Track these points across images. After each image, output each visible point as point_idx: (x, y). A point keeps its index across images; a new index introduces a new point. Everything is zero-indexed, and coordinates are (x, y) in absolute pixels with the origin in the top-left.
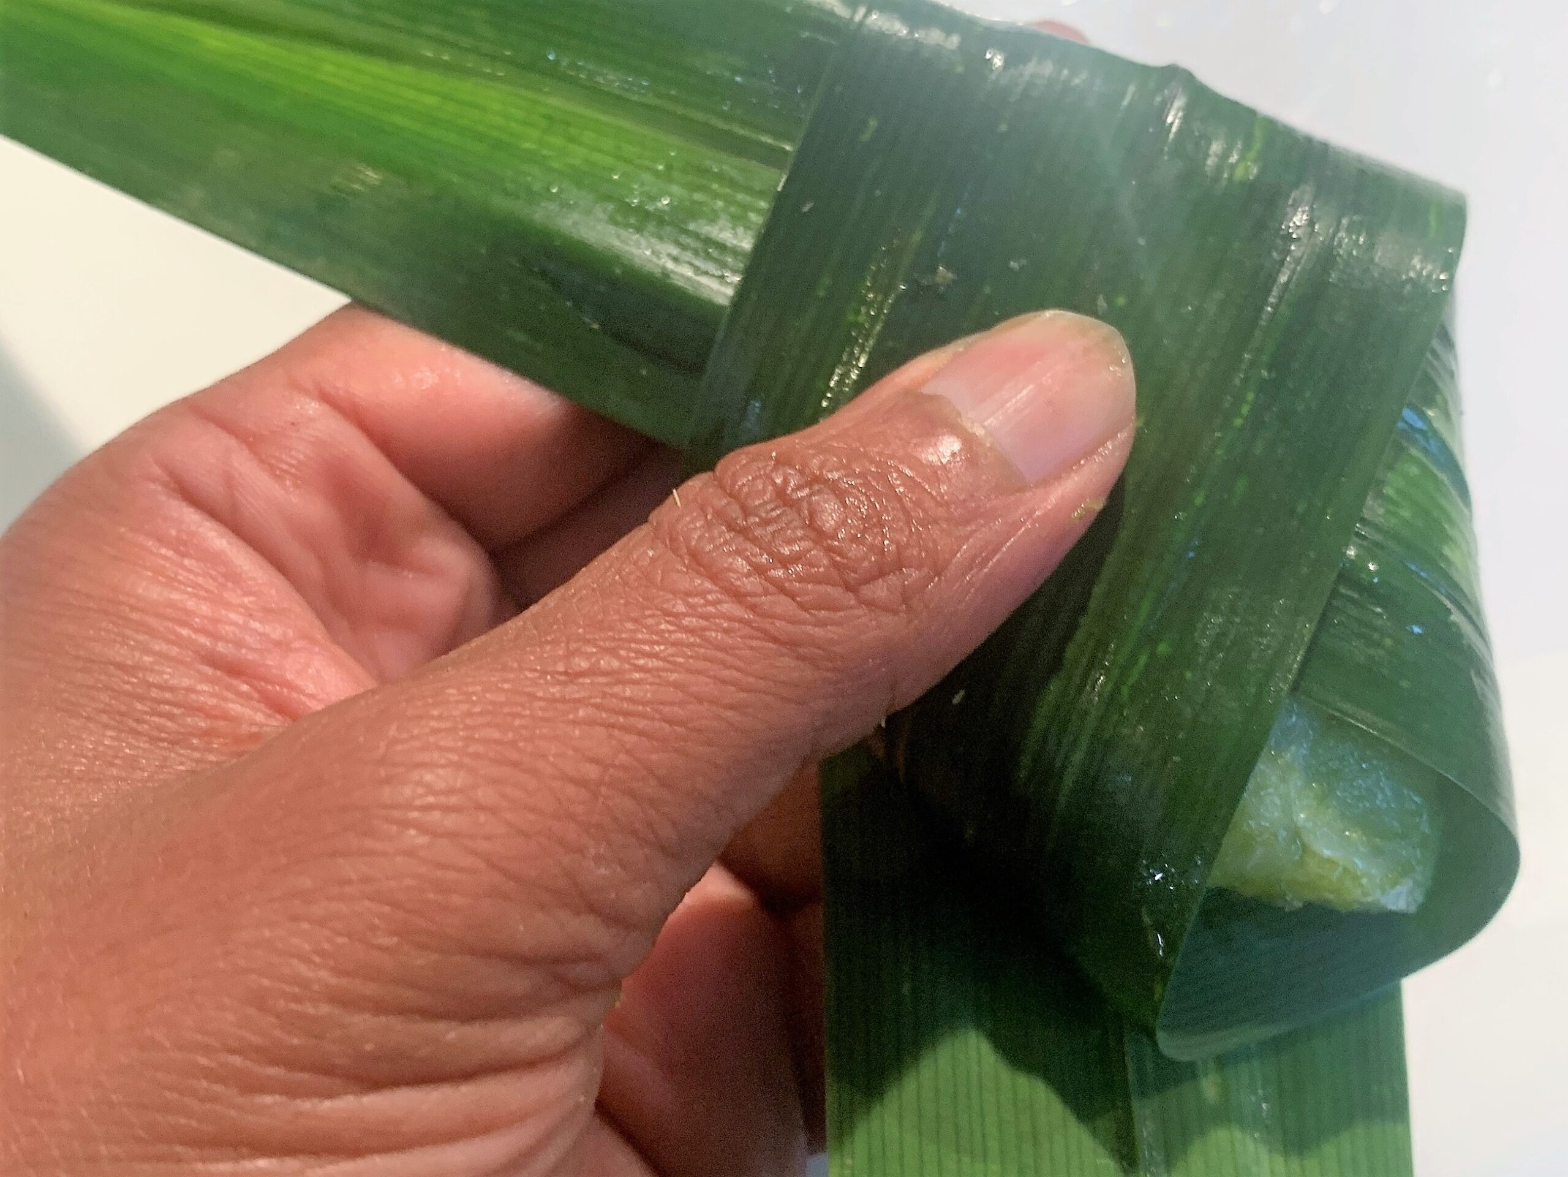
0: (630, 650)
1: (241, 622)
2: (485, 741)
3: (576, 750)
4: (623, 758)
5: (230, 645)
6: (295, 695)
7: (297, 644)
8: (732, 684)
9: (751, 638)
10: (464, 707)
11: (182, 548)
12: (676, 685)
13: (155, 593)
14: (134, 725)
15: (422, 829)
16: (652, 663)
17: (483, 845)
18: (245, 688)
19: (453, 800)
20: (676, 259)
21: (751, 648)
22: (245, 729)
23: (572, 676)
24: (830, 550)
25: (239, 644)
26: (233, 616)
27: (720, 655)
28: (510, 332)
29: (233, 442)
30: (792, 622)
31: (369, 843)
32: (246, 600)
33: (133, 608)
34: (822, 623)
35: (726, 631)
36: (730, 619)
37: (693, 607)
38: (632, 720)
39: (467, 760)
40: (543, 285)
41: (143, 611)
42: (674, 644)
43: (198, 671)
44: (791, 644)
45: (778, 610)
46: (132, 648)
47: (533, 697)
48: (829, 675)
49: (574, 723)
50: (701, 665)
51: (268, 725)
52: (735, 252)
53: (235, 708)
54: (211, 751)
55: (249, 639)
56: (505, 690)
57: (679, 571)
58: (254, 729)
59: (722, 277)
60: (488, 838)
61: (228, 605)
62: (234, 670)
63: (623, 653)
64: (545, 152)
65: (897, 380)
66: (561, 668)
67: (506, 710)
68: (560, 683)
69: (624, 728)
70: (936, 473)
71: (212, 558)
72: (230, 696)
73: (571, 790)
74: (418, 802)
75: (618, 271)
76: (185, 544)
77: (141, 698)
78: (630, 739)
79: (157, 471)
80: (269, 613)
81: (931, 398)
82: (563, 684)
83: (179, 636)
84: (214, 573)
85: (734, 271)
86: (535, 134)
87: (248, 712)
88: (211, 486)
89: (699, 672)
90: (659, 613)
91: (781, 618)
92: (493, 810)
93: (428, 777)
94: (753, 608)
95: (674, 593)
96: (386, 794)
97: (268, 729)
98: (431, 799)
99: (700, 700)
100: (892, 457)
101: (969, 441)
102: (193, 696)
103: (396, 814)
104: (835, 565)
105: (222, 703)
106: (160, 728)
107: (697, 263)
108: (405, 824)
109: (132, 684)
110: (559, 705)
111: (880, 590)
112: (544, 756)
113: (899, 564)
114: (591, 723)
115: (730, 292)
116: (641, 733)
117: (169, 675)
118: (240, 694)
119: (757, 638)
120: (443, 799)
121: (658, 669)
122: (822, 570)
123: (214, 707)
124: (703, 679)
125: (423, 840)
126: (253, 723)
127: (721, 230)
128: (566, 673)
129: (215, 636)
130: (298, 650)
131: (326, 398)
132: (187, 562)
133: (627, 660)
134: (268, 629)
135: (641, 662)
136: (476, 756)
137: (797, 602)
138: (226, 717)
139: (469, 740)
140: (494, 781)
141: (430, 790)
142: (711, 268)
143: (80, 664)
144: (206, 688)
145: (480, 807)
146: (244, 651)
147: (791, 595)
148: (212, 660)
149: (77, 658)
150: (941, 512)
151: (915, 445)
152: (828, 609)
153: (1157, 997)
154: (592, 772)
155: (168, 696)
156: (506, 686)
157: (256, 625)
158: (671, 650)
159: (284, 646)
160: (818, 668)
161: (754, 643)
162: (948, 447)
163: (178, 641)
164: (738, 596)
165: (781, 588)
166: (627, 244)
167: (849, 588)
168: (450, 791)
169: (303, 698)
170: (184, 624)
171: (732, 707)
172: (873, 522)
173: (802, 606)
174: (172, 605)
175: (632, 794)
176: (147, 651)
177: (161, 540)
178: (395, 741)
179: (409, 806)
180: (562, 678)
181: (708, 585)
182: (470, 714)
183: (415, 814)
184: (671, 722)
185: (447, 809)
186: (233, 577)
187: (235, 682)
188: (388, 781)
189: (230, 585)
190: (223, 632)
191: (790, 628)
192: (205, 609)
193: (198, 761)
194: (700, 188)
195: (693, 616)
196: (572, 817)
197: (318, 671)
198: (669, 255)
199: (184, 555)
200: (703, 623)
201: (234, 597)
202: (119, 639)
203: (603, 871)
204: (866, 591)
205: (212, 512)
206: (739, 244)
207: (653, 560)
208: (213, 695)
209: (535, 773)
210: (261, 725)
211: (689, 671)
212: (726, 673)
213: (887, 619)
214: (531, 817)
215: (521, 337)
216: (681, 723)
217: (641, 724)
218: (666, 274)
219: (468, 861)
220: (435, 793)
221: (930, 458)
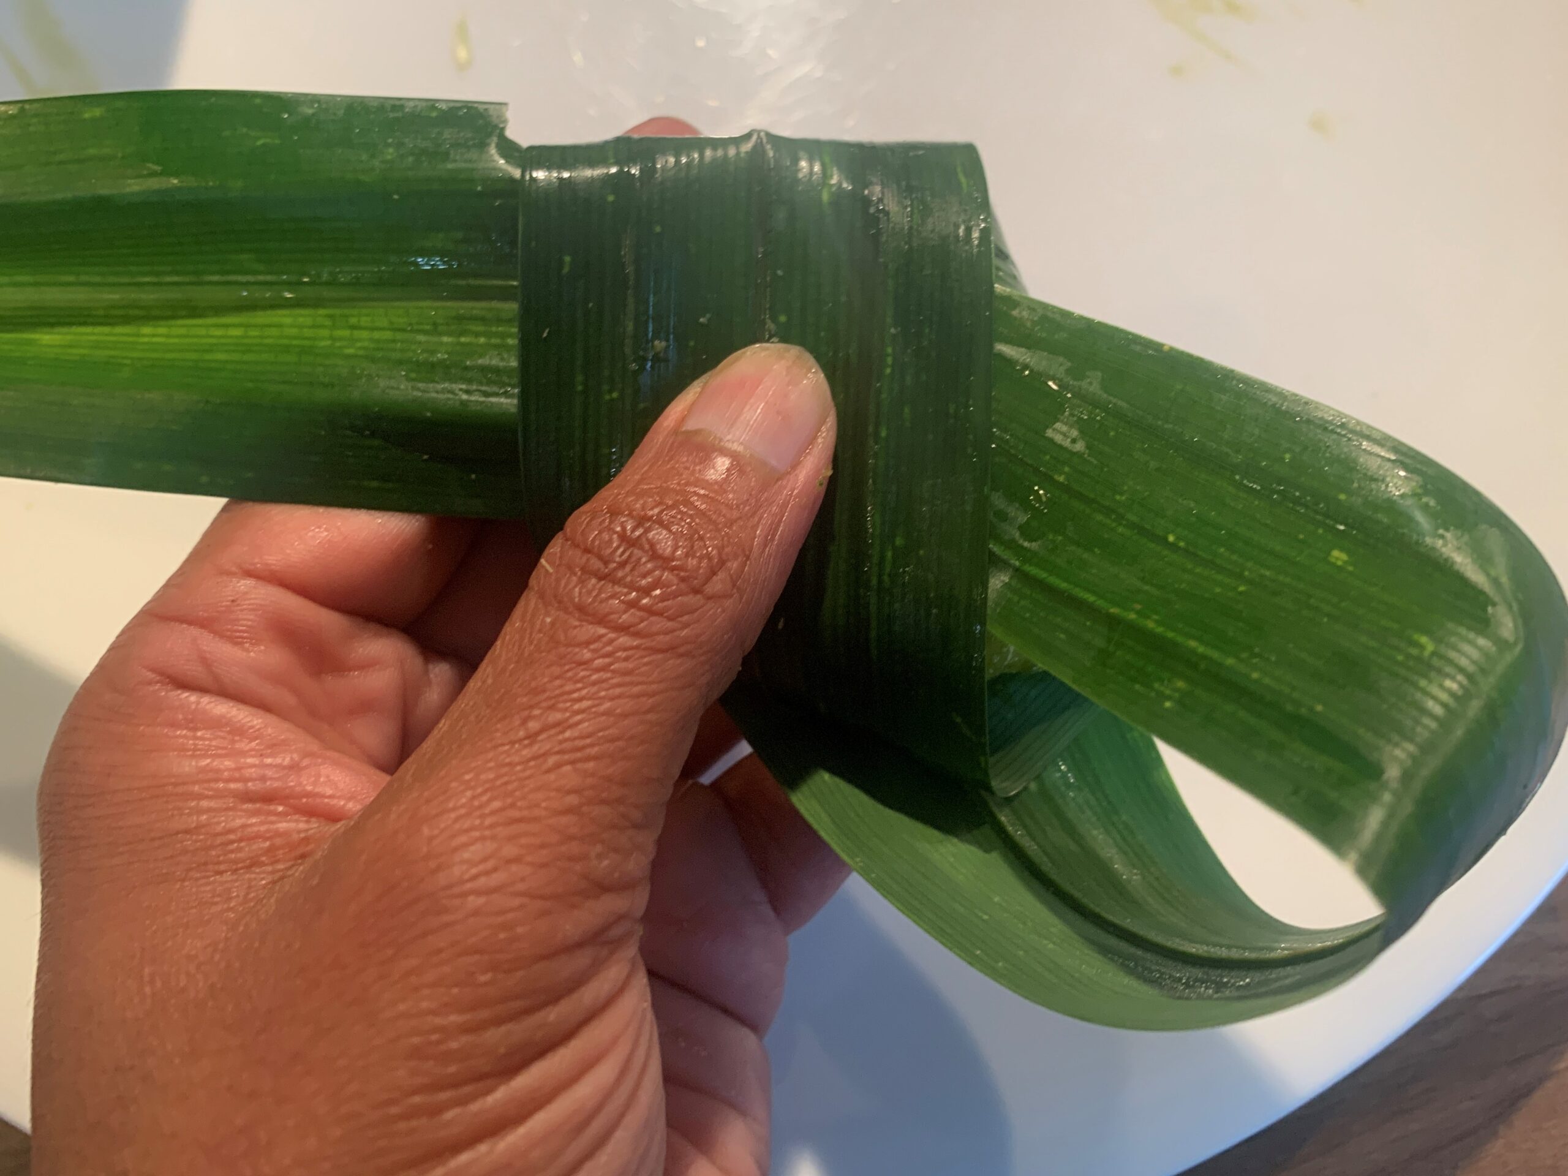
0: (566, 701)
1: (257, 762)
2: (493, 813)
3: (558, 790)
4: (589, 781)
5: (257, 782)
6: (318, 800)
7: (305, 762)
8: (643, 695)
9: (642, 657)
10: (469, 794)
11: (191, 725)
12: (606, 713)
13: (188, 766)
14: (216, 867)
15: (478, 893)
16: (585, 704)
17: (521, 887)
18: (280, 809)
19: (490, 864)
20: (467, 392)
21: (645, 664)
22: (295, 837)
23: (532, 737)
24: (673, 569)
25: (263, 779)
26: (250, 760)
27: (628, 679)
28: (366, 483)
29: (194, 631)
30: (666, 633)
31: (446, 918)
32: (253, 744)
33: (175, 785)
34: (686, 625)
35: (626, 659)
36: (625, 649)
37: (594, 651)
38: (588, 751)
39: (487, 833)
40: (376, 442)
41: (184, 784)
42: (594, 684)
43: (242, 810)
44: (670, 649)
45: (655, 629)
46: (190, 815)
47: (511, 764)
48: (703, 658)
49: (548, 771)
50: (618, 691)
51: (312, 829)
52: (508, 371)
53: (283, 826)
54: (277, 861)
55: (269, 773)
56: (490, 769)
57: (575, 627)
58: (302, 835)
59: (506, 392)
60: (523, 879)
61: (243, 753)
62: (268, 798)
63: (561, 705)
64: (338, 344)
65: (665, 424)
66: (522, 734)
67: (498, 783)
68: (526, 746)
69: (581, 760)
70: (721, 486)
71: (217, 724)
72: (273, 818)
73: (564, 820)
74: (466, 877)
75: (429, 414)
76: (192, 721)
77: (212, 847)
78: (591, 765)
79: (151, 675)
80: (274, 747)
81: (697, 432)
82: (531, 745)
83: (217, 790)
84: (222, 734)
85: (513, 387)
86: (325, 333)
87: (292, 825)
88: (194, 670)
89: (619, 697)
90: (574, 665)
91: (658, 634)
92: (517, 860)
93: (466, 855)
94: (637, 634)
95: (579, 645)
96: (442, 879)
97: (312, 832)
98: (474, 871)
99: (624, 716)
100: (687, 484)
101: (734, 456)
102: (249, 830)
103: (457, 890)
104: (683, 580)
105: (272, 826)
106: (235, 862)
107: (484, 388)
108: (465, 895)
109: (201, 841)
110: (532, 763)
111: (717, 585)
112: (537, 805)
113: (722, 563)
114: (558, 766)
115: (515, 401)
116: (595, 758)
117: (222, 822)
118: (279, 814)
119: (645, 657)
120: (481, 867)
121: (590, 708)
122: (674, 587)
123: (268, 831)
124: (622, 701)
125: (482, 900)
126: (299, 832)
127: (491, 359)
128: (527, 737)
129: (246, 780)
130: (306, 767)
131: (249, 574)
132: (199, 734)
133: (566, 710)
134: (278, 760)
135: (576, 707)
136: (492, 826)
137: (666, 617)
138: (278, 834)
139: (483, 816)
140: (510, 839)
141: (472, 863)
142: (495, 389)
143: (157, 843)
144: (254, 821)
145: (509, 861)
146: (268, 783)
147: (660, 614)
148: (248, 797)
149: (153, 839)
150: (735, 514)
151: (700, 471)
152: (688, 613)
153: (983, 765)
154: (573, 800)
155: (232, 837)
156: (492, 764)
157: (269, 761)
158: (594, 689)
159: (294, 767)
160: (694, 657)
161: (646, 660)
162: (722, 464)
163: (219, 795)
164: (623, 629)
165: (650, 611)
166: (428, 392)
167: (696, 591)
168: (484, 860)
169: (326, 800)
170: (217, 780)
171: (649, 711)
172: (693, 538)
173: (670, 619)
174: (202, 770)
175: (603, 802)
176: (200, 811)
177: (174, 725)
178: (431, 839)
179: (463, 882)
180: (526, 742)
181: (602, 631)
182: (474, 798)
183: (469, 886)
184: (612, 740)
185: (487, 873)
186: (239, 731)
187: (272, 807)
188: (438, 869)
189: (237, 738)
190: (247, 775)
191: (668, 638)
192: (228, 763)
193: (273, 872)
194: (463, 333)
195: (599, 658)
196: (571, 838)
197: (328, 777)
198: (461, 390)
199: (195, 729)
200: (607, 660)
201: (243, 745)
202: (176, 812)
203: (606, 863)
204: (709, 589)
205: (202, 690)
206: (508, 364)
207: (553, 624)
208: (262, 823)
209: (536, 819)
210: (307, 830)
211: (612, 699)
212: (636, 690)
213: (728, 603)
214: (544, 852)
215: (375, 484)
216: (618, 739)
217: (594, 751)
218: (463, 403)
219: (517, 902)
220: (476, 865)
221: (714, 477)
